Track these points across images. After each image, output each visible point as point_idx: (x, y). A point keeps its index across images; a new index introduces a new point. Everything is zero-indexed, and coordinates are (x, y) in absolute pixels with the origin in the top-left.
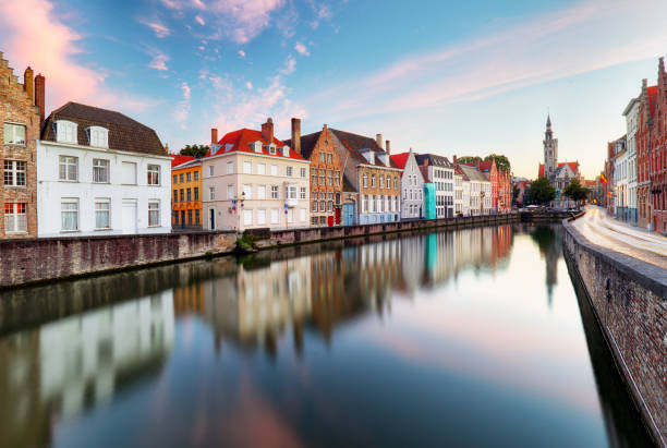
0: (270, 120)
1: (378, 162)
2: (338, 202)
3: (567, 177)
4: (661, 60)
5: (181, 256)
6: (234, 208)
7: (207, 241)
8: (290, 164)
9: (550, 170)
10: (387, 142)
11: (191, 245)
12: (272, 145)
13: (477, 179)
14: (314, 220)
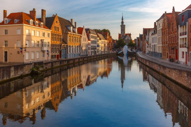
0: (34, 9)
1: (74, 32)
2: (60, 48)
3: (128, 39)
4: (173, 7)
5: (11, 77)
6: (21, 52)
7: (21, 69)
8: (44, 31)
9: (123, 36)
10: (75, 23)
11: (15, 71)
12: (37, 22)
13: (103, 39)
14: (52, 56)
